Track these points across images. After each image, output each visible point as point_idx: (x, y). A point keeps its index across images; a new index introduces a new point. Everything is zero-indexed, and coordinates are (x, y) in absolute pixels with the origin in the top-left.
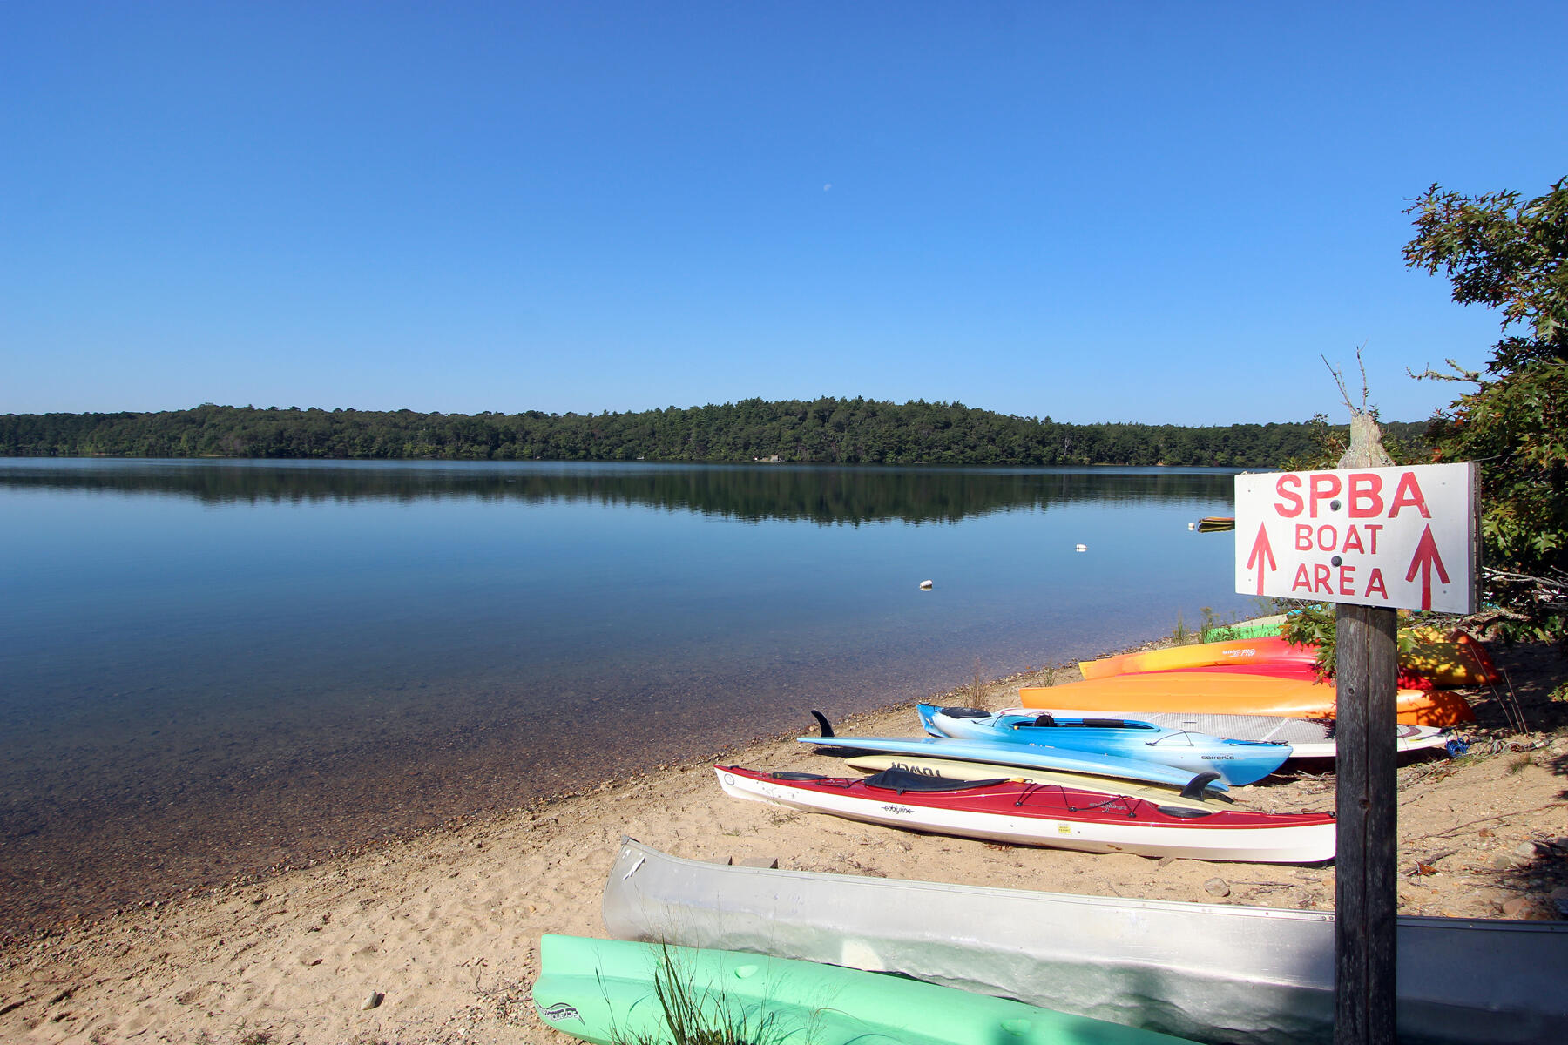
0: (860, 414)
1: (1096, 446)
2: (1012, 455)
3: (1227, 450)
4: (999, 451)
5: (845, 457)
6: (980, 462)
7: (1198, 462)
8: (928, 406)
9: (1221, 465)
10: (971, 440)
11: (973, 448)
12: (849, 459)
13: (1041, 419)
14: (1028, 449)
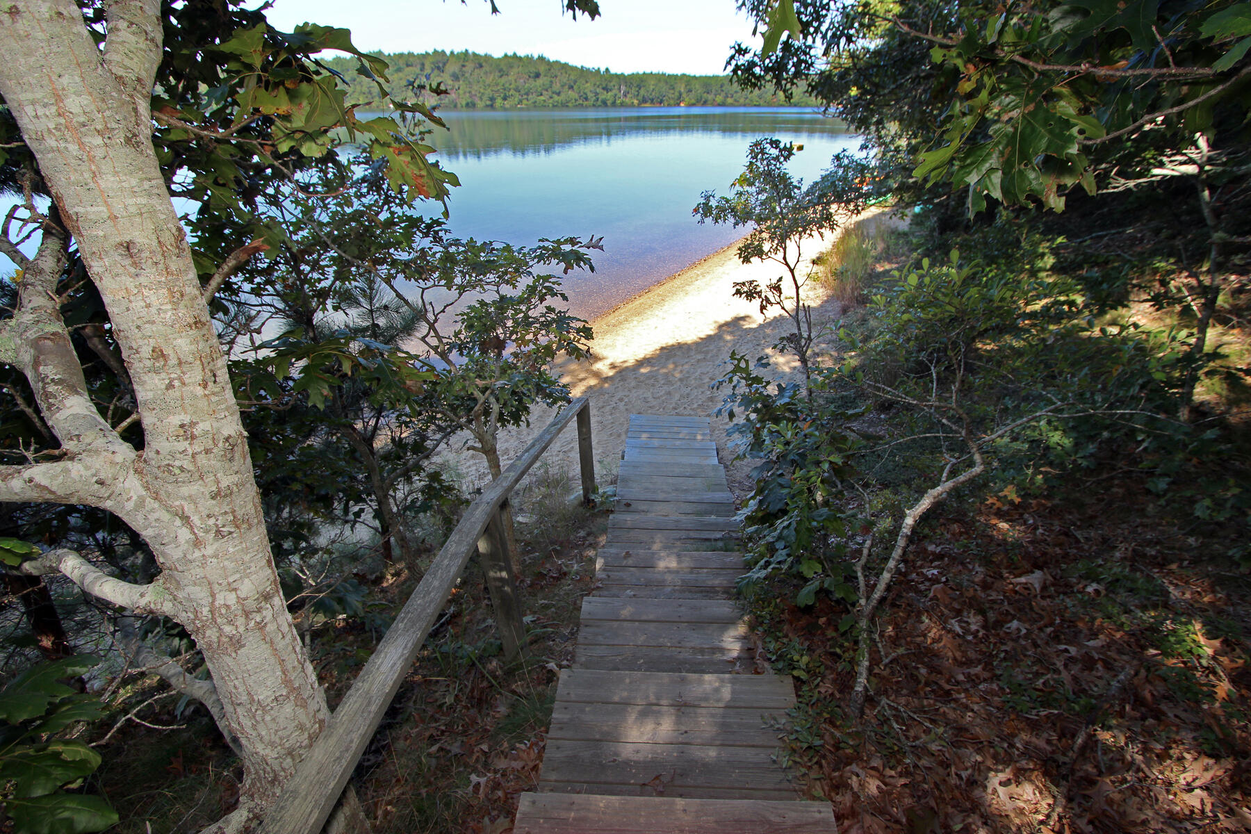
0: (470, 66)
1: (642, 92)
2: (586, 99)
3: (723, 94)
4: (577, 96)
5: (464, 103)
6: (564, 105)
7: (705, 103)
8: (520, 58)
9: (719, 105)
10: (557, 87)
11: (558, 94)
12: (467, 105)
13: (603, 70)
14: (597, 94)
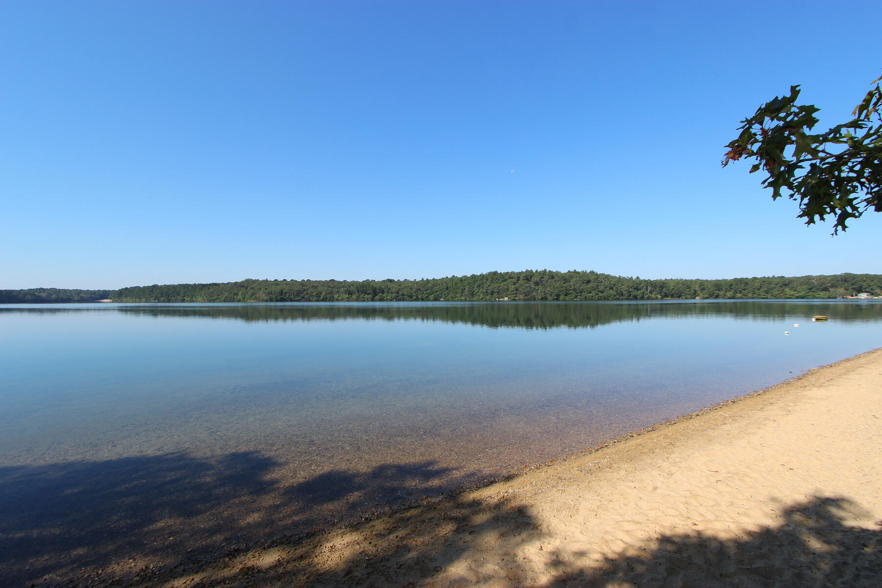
0: (546, 278)
1: (664, 290)
2: (622, 295)
3: (732, 291)
4: (615, 293)
5: (540, 298)
6: (606, 299)
7: (717, 297)
8: (578, 273)
9: (729, 298)
10: (601, 288)
11: (602, 292)
12: (542, 299)
13: (634, 278)
14: (629, 292)
